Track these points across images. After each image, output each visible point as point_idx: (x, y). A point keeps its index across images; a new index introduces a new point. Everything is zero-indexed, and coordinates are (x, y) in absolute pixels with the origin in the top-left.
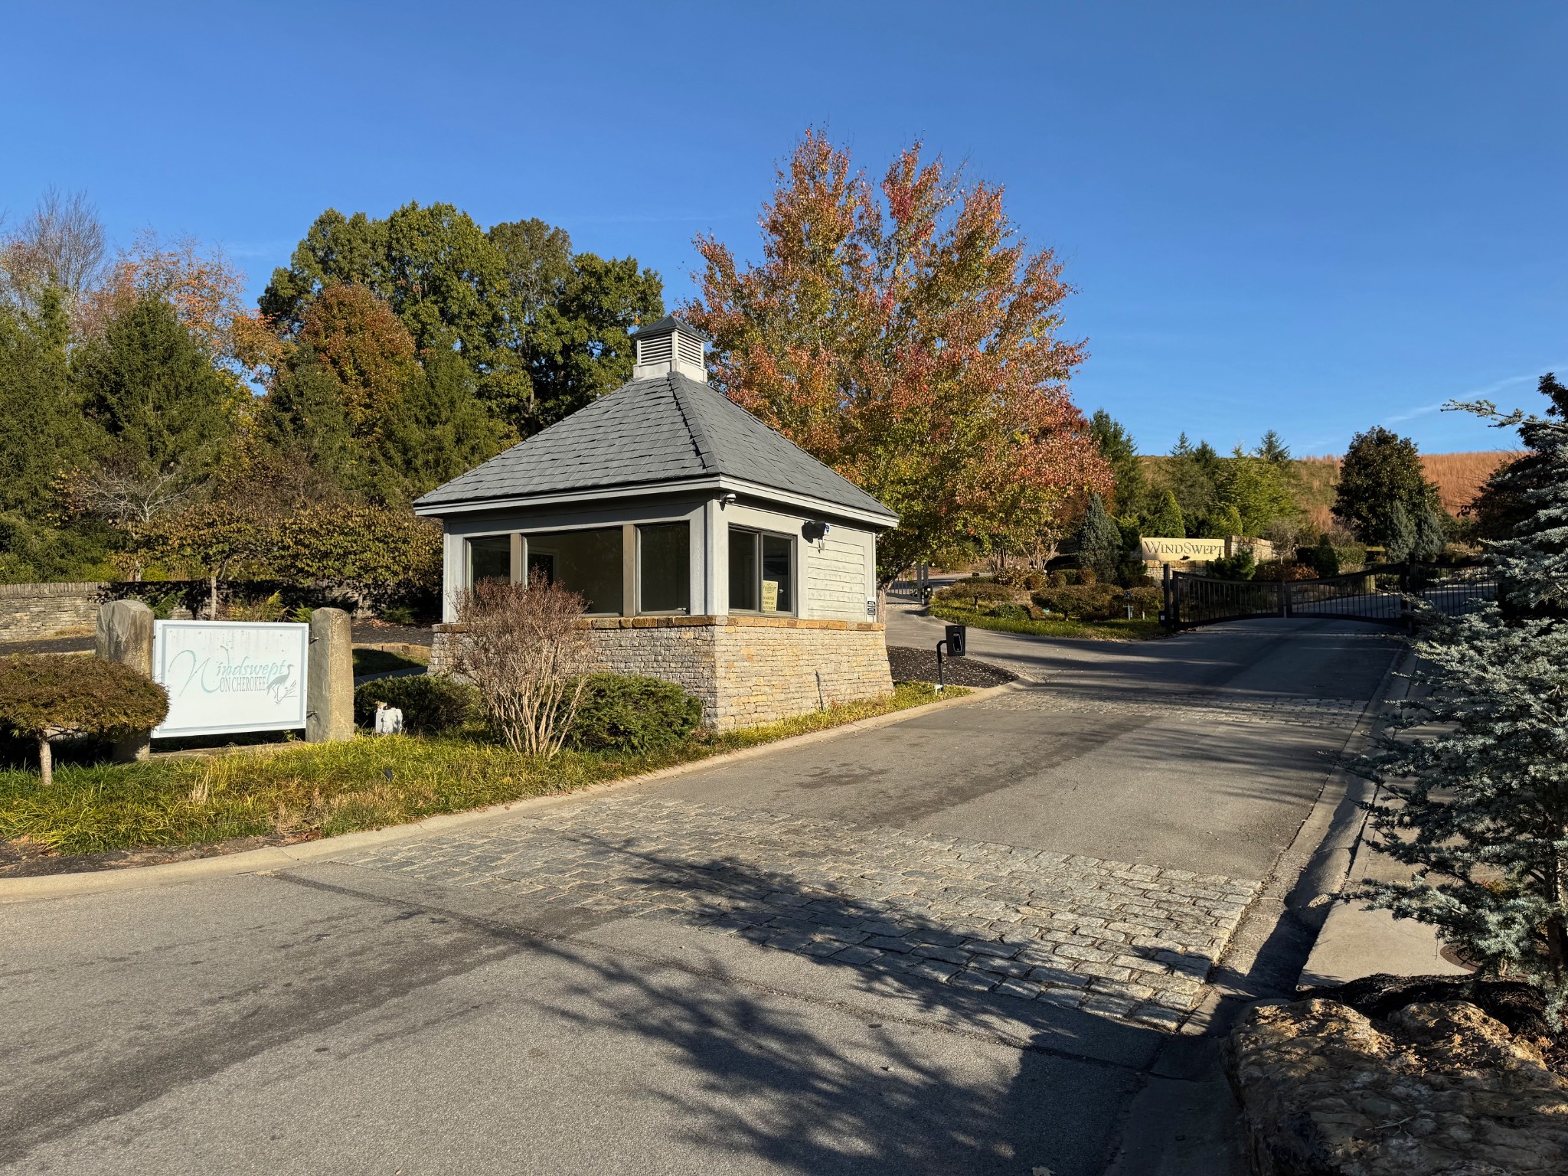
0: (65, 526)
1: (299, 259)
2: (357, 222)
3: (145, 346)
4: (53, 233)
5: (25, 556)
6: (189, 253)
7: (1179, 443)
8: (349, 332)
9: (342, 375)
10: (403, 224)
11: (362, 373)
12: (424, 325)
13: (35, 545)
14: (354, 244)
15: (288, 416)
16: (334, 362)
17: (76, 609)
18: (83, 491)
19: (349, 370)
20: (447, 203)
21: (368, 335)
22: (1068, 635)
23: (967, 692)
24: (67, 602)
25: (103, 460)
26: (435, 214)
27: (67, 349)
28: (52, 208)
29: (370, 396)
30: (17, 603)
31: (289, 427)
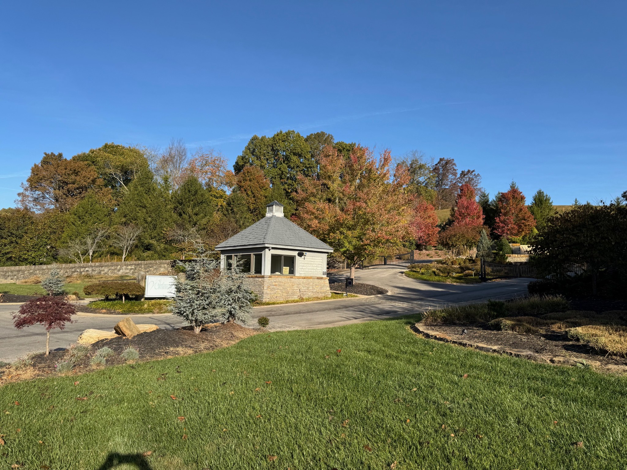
0: (166, 243)
1: (245, 152)
2: (262, 139)
3: (189, 191)
4: (173, 152)
5: (156, 252)
6: (211, 154)
7: (574, 203)
8: (250, 180)
9: (247, 194)
10: (277, 138)
11: (253, 193)
12: (282, 172)
13: (158, 248)
14: (262, 147)
15: (230, 208)
16: (245, 190)
17: (165, 267)
18: (170, 234)
19: (249, 193)
20: (292, 130)
21: (255, 181)
22: (439, 281)
23: (356, 296)
24: (163, 265)
25: (177, 224)
26: (288, 134)
27: (171, 192)
28: (173, 145)
29: (255, 200)
30: (150, 265)
31: (230, 212)
